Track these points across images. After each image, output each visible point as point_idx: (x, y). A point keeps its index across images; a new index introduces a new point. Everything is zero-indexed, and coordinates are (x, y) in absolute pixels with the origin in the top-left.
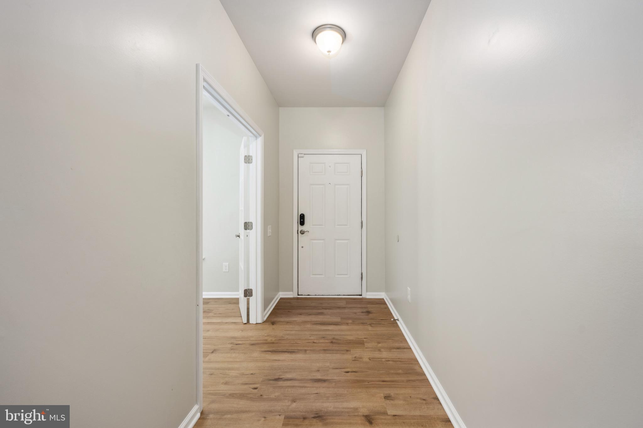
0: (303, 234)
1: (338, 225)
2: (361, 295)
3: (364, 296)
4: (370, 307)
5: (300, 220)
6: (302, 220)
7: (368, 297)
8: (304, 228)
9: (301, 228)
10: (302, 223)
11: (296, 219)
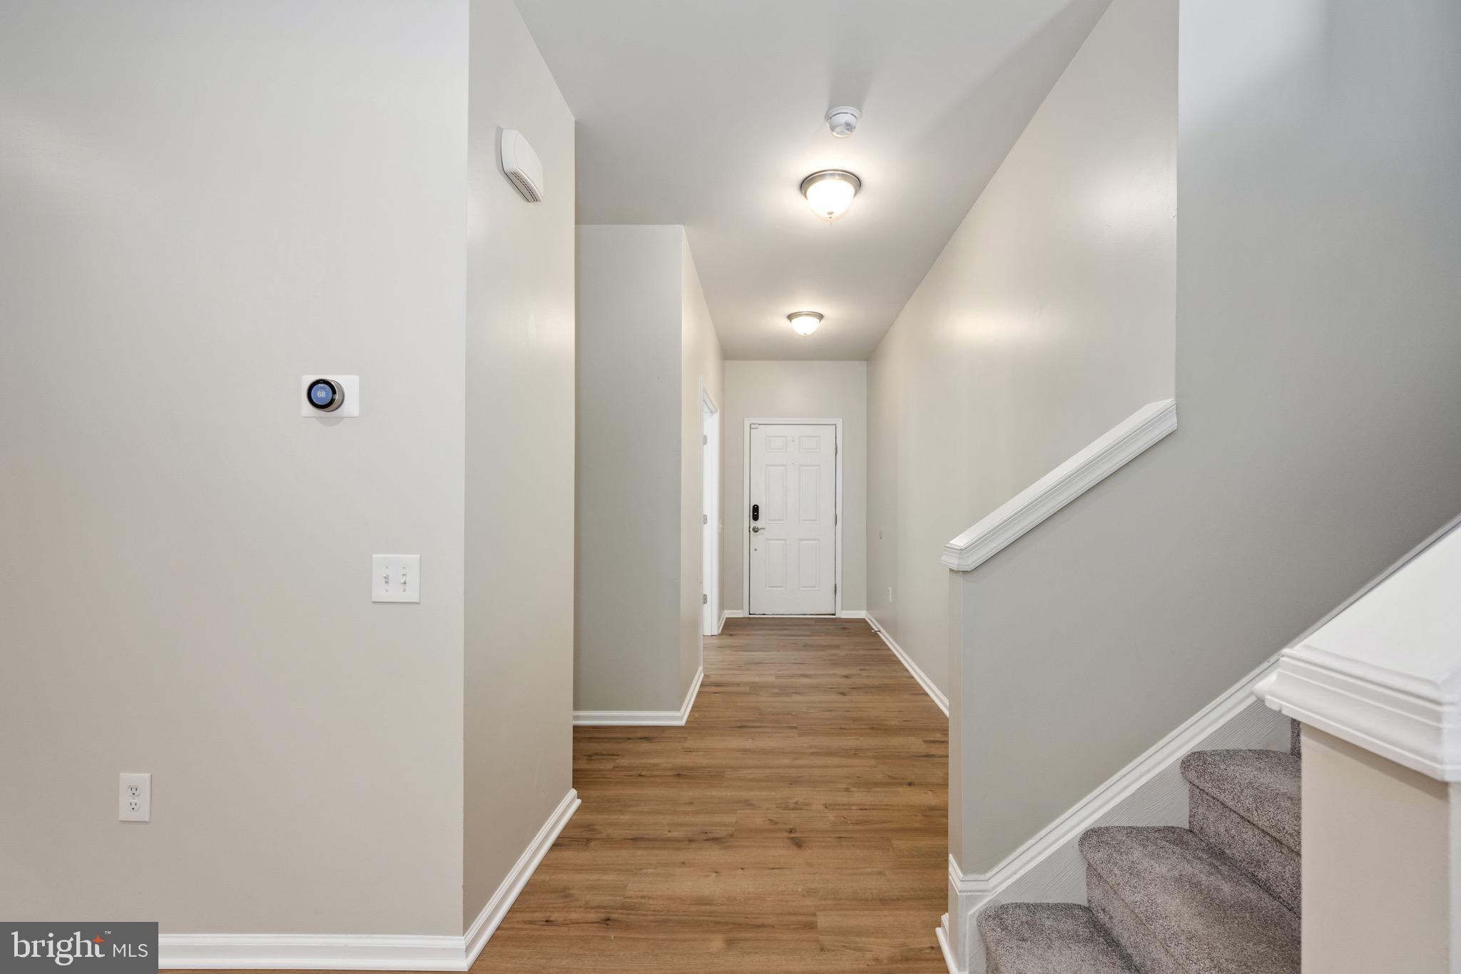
0: (757, 531)
1: (804, 520)
2: (834, 615)
3: (838, 615)
4: (846, 625)
5: (753, 513)
6: (755, 513)
7: (843, 617)
8: (758, 524)
9: (754, 524)
10: (756, 517)
11: (747, 512)
